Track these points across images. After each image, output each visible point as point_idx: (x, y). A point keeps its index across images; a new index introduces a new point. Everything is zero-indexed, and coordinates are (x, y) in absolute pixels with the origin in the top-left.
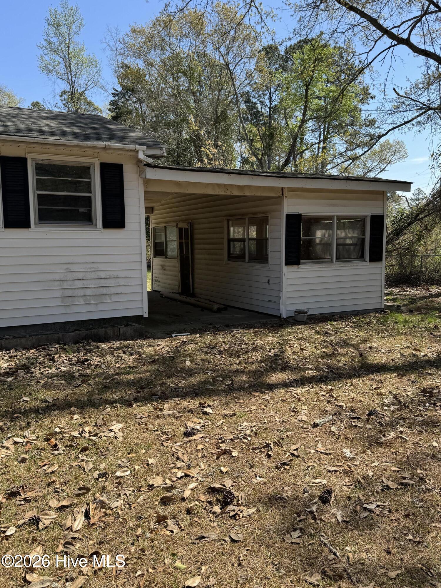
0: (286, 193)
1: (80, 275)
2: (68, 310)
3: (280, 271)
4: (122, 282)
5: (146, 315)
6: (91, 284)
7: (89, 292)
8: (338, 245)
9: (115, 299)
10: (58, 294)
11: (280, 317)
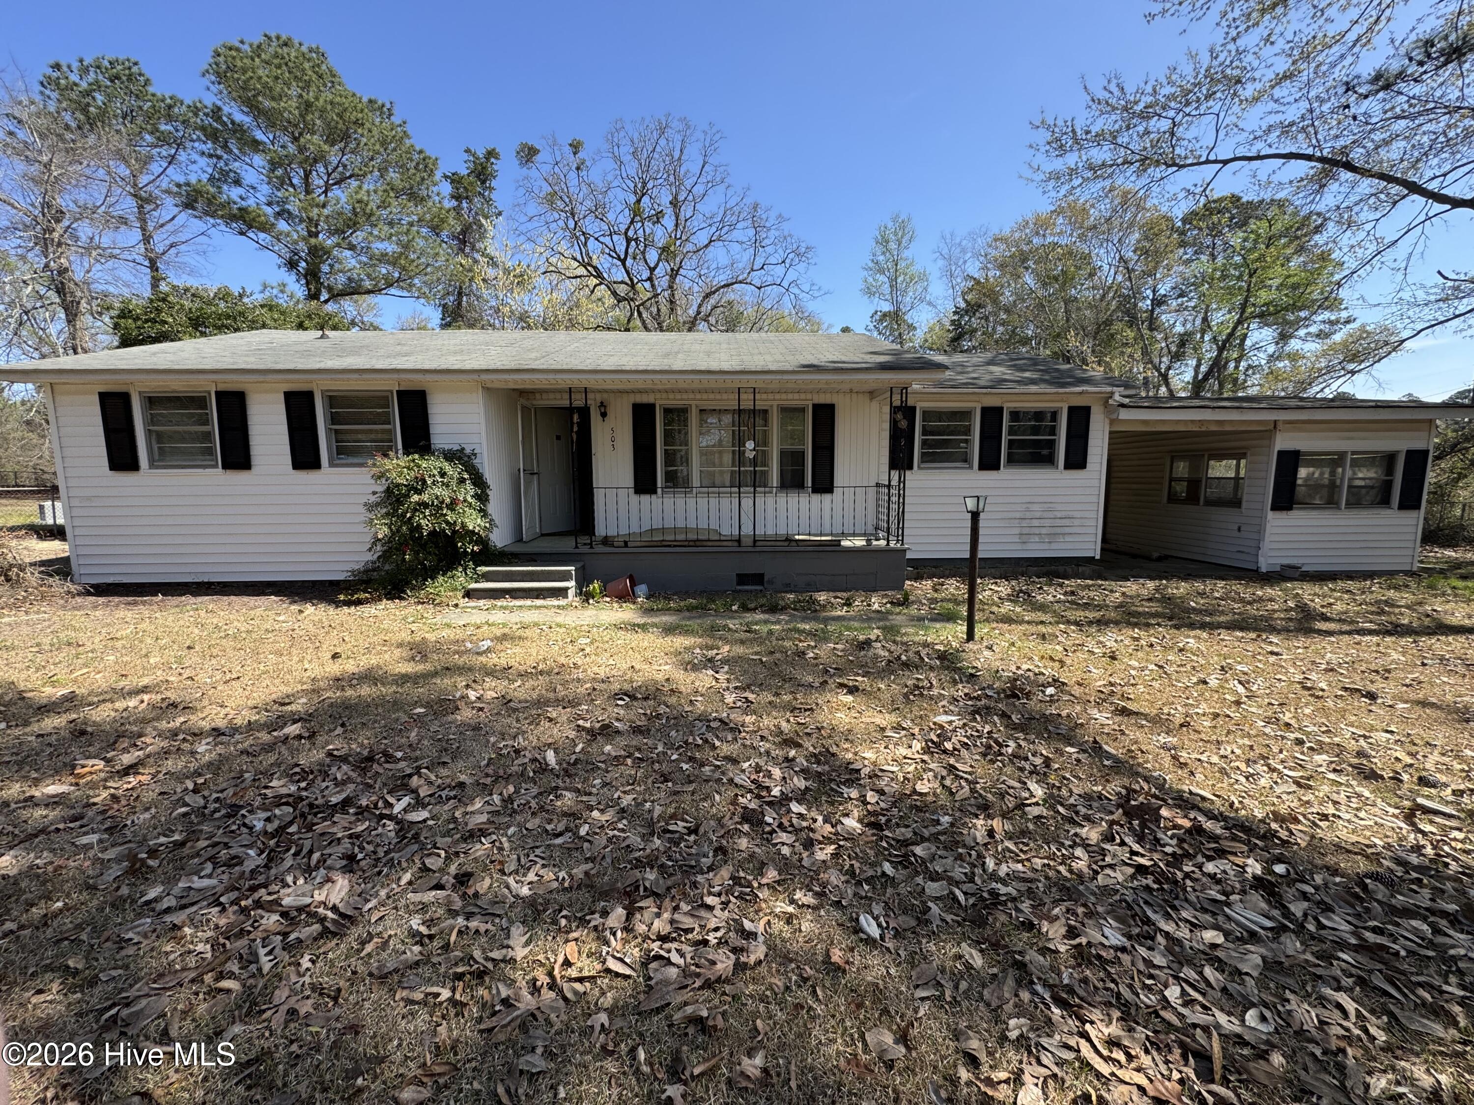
0: (1280, 426)
1: (1038, 515)
2: (1025, 547)
3: (1263, 518)
4: (1077, 522)
5: (1098, 557)
6: (1047, 523)
7: (1044, 531)
8: (1350, 487)
9: (1068, 539)
10: (1017, 531)
11: (1257, 571)
